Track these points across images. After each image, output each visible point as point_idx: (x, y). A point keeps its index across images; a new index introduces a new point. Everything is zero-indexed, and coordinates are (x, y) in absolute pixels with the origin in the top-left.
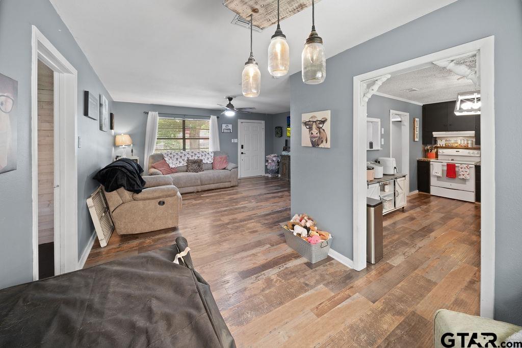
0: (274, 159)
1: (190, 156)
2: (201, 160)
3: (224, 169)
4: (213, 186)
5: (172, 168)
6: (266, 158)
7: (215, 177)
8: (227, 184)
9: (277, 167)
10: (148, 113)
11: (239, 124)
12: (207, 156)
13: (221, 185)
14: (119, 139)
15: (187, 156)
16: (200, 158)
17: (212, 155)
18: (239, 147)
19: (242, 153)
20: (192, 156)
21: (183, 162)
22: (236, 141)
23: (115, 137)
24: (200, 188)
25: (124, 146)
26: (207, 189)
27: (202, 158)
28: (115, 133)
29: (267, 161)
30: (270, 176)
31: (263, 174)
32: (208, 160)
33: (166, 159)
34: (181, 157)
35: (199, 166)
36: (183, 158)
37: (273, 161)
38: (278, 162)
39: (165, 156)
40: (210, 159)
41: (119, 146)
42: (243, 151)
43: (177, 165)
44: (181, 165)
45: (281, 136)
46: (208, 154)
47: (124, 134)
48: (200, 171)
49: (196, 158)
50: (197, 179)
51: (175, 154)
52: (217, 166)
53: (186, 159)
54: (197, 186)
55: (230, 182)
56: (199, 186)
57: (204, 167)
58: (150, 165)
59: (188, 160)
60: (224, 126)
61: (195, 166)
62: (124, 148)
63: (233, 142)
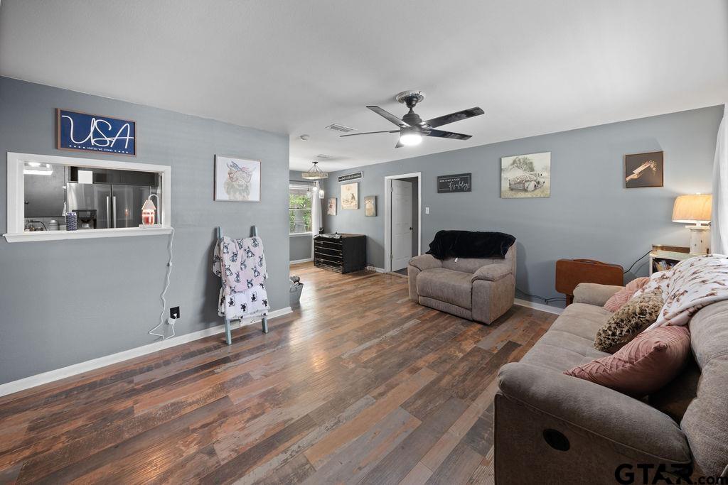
25: (698, 226)
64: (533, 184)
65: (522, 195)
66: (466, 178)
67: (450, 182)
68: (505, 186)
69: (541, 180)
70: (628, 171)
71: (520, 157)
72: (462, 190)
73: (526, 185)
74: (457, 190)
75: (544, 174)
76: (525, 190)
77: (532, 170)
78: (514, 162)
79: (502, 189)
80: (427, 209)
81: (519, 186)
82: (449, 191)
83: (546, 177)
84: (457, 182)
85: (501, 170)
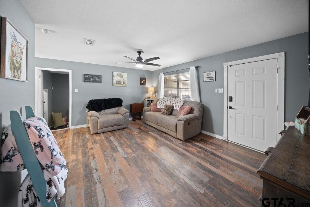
5: (157, 108)
10: (159, 74)
11: (225, 68)
17: (182, 103)
18: (226, 99)
19: (231, 108)
22: (221, 91)
25: (151, 93)
47: (152, 87)
55: (176, 133)
56: (157, 125)
60: (205, 75)
63: (216, 91)
64: (123, 82)
65: (120, 85)
66: (99, 77)
67: (91, 78)
68: (115, 82)
69: (125, 81)
70: (141, 82)
71: (119, 73)
72: (97, 82)
73: (121, 82)
74: (95, 82)
75: (126, 80)
76: (121, 84)
77: (123, 78)
78: (118, 74)
79: (114, 83)
80: (76, 91)
81: (119, 83)
82: (91, 82)
83: (126, 81)
84: (95, 78)
85: (113, 76)
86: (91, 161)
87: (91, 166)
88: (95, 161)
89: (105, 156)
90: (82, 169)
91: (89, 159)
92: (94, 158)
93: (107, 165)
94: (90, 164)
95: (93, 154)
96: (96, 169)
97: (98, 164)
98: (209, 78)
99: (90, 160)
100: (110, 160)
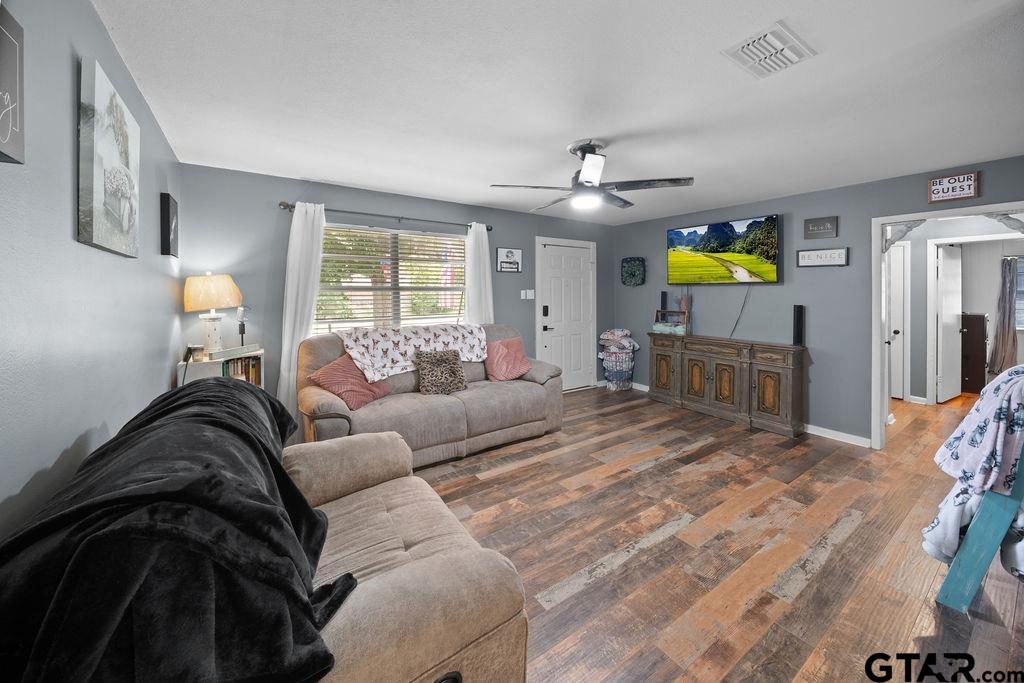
0: (625, 343)
1: (423, 343)
2: (456, 355)
3: (521, 378)
4: (499, 436)
5: (373, 383)
6: (599, 339)
7: (508, 407)
8: (536, 427)
9: (631, 364)
10: (291, 208)
11: (539, 248)
12: (470, 340)
13: (522, 431)
14: (198, 292)
15: (415, 341)
16: (452, 347)
17: (483, 336)
18: (539, 311)
19: (545, 328)
20: (427, 341)
21: (402, 362)
22: (529, 294)
23: (182, 282)
24: (463, 447)
25: (213, 314)
26: (483, 446)
27: (456, 347)
28: (182, 270)
29: (602, 348)
30: (612, 387)
31: (593, 382)
32: (471, 353)
33: (354, 353)
34: (396, 344)
35: (453, 373)
36: (402, 348)
37: (624, 348)
38: (634, 351)
39: (348, 342)
40: (477, 350)
41: (196, 313)
42: (546, 321)
43: (385, 371)
44: (397, 370)
45: (643, 281)
46: (471, 333)
47: (215, 273)
48: (458, 389)
49: (440, 348)
50: (458, 420)
51: (377, 337)
52: (501, 369)
53: (411, 351)
54: (456, 440)
55: (544, 419)
56: (462, 439)
57: (465, 373)
58: (303, 375)
59: (419, 355)
60: (502, 253)
61: (440, 374)
62: (214, 319)
63: (523, 297)
64: (127, 206)
65: (118, 239)
68: (98, 191)
69: (134, 204)
76: (122, 227)
77: (127, 161)
81: (114, 210)
86: (789, 601)
87: (808, 586)
88: (780, 587)
89: (724, 569)
90: (845, 610)
91: (789, 618)
92: (766, 600)
93: (761, 546)
94: (801, 595)
95: (751, 614)
96: (803, 567)
97: (781, 570)
98: (510, 263)
99: (788, 610)
100: (735, 547)
